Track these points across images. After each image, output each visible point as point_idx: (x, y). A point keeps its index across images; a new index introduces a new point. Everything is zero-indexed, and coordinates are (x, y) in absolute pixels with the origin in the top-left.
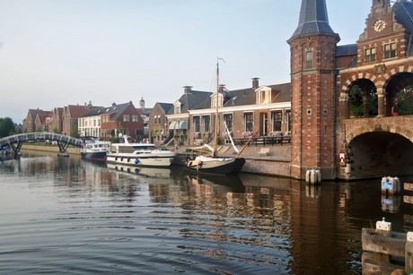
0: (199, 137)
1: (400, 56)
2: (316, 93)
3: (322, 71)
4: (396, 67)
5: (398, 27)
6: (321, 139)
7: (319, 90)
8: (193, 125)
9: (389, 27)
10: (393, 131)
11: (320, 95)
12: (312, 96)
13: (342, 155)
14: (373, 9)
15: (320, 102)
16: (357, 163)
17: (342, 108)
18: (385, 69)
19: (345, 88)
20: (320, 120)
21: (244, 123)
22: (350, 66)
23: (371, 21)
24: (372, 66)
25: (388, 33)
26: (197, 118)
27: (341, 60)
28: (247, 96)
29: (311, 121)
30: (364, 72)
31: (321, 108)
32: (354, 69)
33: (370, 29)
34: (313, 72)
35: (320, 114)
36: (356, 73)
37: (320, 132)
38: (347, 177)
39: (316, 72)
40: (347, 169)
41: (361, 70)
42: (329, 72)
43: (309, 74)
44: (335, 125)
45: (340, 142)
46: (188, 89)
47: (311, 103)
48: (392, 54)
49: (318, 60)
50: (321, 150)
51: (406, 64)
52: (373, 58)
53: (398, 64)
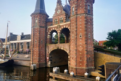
0: (13, 51)
1: (64, 22)
2: (38, 35)
3: (40, 27)
4: (63, 26)
5: (64, 12)
7: (39, 33)
8: (11, 47)
9: (61, 12)
10: (62, 49)
11: (40, 35)
12: (37, 36)
13: (48, 58)
14: (57, 6)
15: (40, 38)
16: (54, 61)
17: (48, 40)
18: (60, 26)
19: (49, 33)
20: (39, 45)
23: (56, 10)
24: (56, 26)
25: (61, 14)
26: (12, 44)
27: (48, 23)
29: (36, 45)
30: (54, 27)
31: (40, 40)
32: (52, 27)
33: (56, 13)
36: (52, 28)
37: (39, 49)
38: (49, 66)
39: (38, 27)
40: (49, 63)
42: (44, 27)
45: (47, 53)
46: (11, 34)
47: (37, 38)
48: (62, 21)
49: (39, 23)
50: (39, 56)
51: (66, 25)
52: (57, 23)
53: (64, 25)
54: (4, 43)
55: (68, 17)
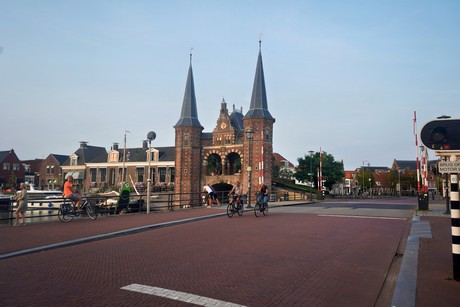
0: (96, 186)
1: (233, 144)
2: (190, 160)
3: (193, 148)
4: (230, 149)
5: (231, 128)
6: (192, 187)
7: (191, 158)
8: (90, 176)
9: (228, 127)
11: (192, 162)
12: (187, 162)
14: (221, 116)
15: (192, 165)
18: (226, 149)
19: (206, 158)
20: (191, 176)
21: (136, 176)
22: (209, 145)
23: (220, 122)
24: (219, 147)
25: (227, 130)
26: (93, 170)
27: (203, 142)
28: (139, 154)
29: (187, 176)
30: (216, 150)
31: (192, 169)
32: (210, 147)
33: (219, 126)
34: (188, 147)
35: (192, 173)
36: (212, 150)
37: (191, 183)
39: (190, 148)
41: (214, 148)
42: (197, 148)
43: (186, 148)
44: (200, 180)
46: (84, 144)
47: (187, 166)
48: (229, 142)
49: (192, 141)
50: (192, 194)
51: (235, 148)
52: (219, 143)
53: (231, 147)
54: (64, 168)
55: (239, 136)
